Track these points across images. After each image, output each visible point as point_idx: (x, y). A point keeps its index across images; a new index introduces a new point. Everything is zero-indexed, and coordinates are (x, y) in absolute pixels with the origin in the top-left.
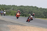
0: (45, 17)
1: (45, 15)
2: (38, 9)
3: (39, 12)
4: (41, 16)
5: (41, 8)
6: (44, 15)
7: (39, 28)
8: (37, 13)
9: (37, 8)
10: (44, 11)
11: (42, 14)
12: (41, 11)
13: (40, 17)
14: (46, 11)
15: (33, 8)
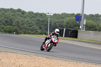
0: (39, 31)
1: (40, 28)
2: (25, 15)
3: (28, 21)
4: (32, 30)
5: (31, 13)
6: (38, 28)
8: (23, 24)
9: (23, 13)
10: (38, 18)
11: (33, 25)
12: (31, 18)
13: (29, 32)
14: (41, 19)
15: (13, 12)
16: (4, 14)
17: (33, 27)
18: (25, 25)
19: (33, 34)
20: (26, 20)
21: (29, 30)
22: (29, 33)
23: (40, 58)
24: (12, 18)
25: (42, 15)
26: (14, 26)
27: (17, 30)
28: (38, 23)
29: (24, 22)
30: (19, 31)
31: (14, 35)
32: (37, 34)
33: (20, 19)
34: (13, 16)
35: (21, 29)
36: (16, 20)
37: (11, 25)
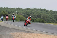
2: (48, 12)
3: (49, 16)
4: (52, 21)
6: (55, 19)
10: (55, 14)
11: (53, 18)
12: (51, 14)
13: (50, 22)
15: (41, 11)
16: (36, 12)
17: (53, 19)
18: (48, 18)
19: (52, 23)
20: (48, 15)
22: (50, 23)
24: (41, 14)
26: (42, 18)
27: (43, 21)
28: (55, 17)
29: (47, 16)
30: (45, 21)
31: (42, 24)
32: (55, 23)
33: (45, 14)
34: (41, 13)
35: (46, 20)
36: (43, 15)
37: (40, 18)
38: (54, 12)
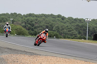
0: (79, 36)
1: (79, 33)
2: (65, 21)
3: (67, 27)
4: (72, 35)
5: (70, 19)
6: (77, 32)
7: (67, 60)
8: (63, 29)
9: (63, 18)
10: (77, 23)
11: (73, 30)
12: (71, 24)
13: (69, 36)
14: (80, 24)
15: (53, 18)
16: (44, 20)
17: (73, 32)
18: (65, 30)
19: (72, 39)
20: (66, 25)
21: (68, 34)
22: (69, 38)
23: (79, 61)
24: (52, 24)
25: (81, 20)
26: (55, 31)
27: (57, 35)
28: (77, 28)
29: (64, 27)
31: (55, 40)
32: (76, 39)
33: (60, 24)
34: (54, 21)
35: (61, 34)
36: (56, 26)
37: (52, 30)
38: (76, 20)
